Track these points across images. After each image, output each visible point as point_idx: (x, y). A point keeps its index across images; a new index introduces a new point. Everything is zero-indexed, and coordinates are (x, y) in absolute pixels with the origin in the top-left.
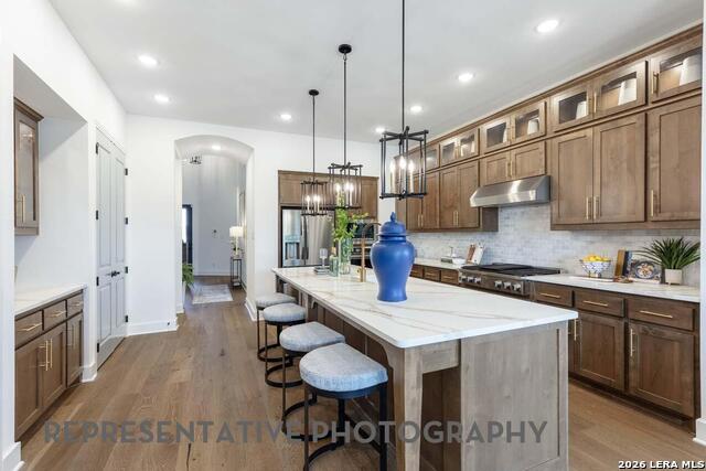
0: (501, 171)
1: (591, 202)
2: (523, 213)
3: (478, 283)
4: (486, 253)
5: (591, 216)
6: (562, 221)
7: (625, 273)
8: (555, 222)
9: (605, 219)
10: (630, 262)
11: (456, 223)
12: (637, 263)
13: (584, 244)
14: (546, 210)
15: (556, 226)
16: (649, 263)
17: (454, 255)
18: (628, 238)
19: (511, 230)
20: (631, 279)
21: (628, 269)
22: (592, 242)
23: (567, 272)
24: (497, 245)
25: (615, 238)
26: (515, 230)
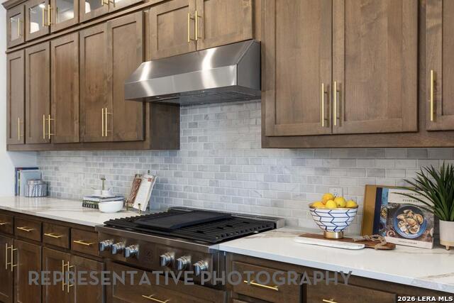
0: (180, 33)
1: (329, 93)
2: (218, 116)
3: (133, 255)
4: (158, 188)
5: (329, 120)
6: (282, 129)
7: (377, 228)
8: (268, 134)
9: (350, 126)
10: (385, 207)
11: (105, 132)
12: (396, 210)
13: (311, 173)
14: (253, 112)
15: (271, 140)
16: (415, 210)
17: (106, 194)
18: (380, 163)
19: (200, 146)
20: (389, 239)
21: (384, 221)
22: (326, 170)
23: (286, 224)
24: (177, 175)
25: (360, 163)
26: (206, 146)
